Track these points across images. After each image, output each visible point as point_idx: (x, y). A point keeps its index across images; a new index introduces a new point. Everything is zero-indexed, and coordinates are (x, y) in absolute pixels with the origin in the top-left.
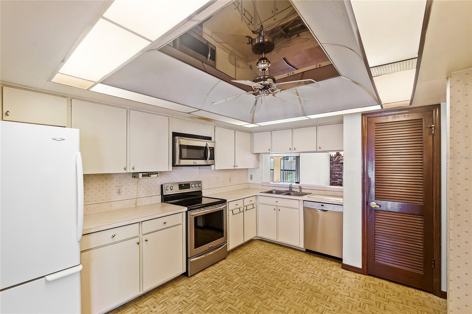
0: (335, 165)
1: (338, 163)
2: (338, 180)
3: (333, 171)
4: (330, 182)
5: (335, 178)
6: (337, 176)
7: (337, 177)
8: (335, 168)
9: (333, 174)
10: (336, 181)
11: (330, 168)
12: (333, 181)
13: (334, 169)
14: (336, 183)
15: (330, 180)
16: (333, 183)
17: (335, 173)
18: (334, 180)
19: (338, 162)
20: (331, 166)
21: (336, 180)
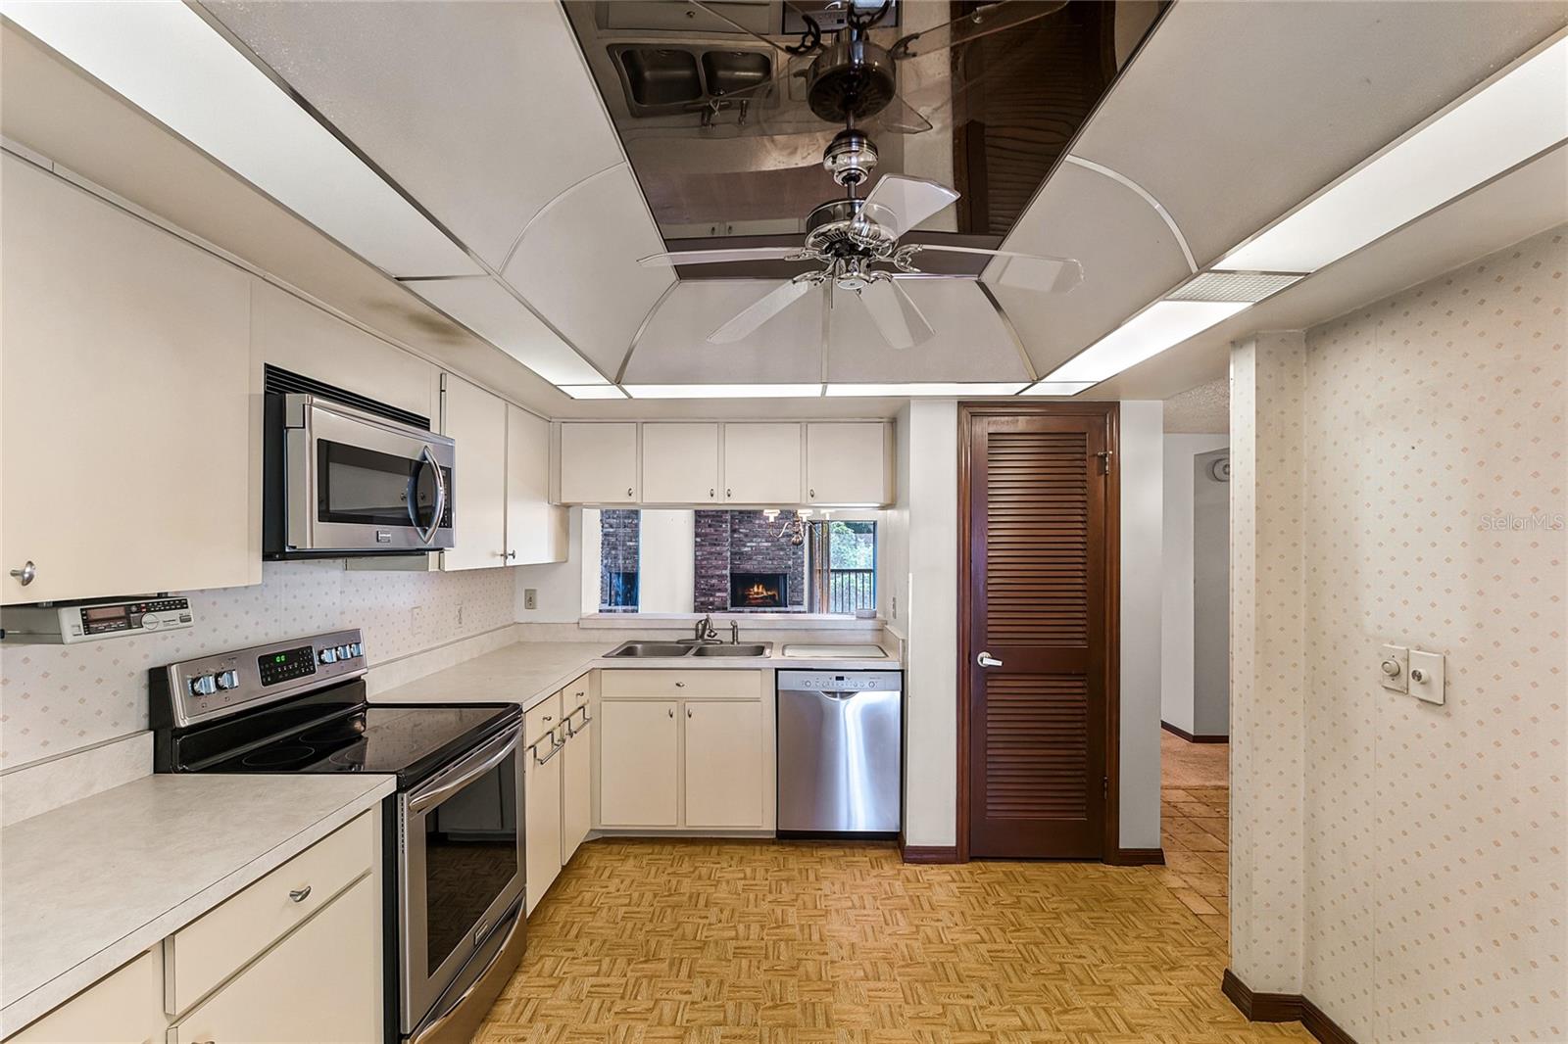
0: (708, 549)
1: (717, 543)
2: (718, 594)
3: (702, 568)
4: (695, 601)
5: (709, 589)
6: (714, 581)
7: (713, 585)
8: (708, 559)
9: (703, 577)
10: (711, 599)
11: (696, 560)
12: (703, 599)
13: (705, 562)
14: (712, 604)
15: (695, 596)
16: (702, 603)
17: (709, 572)
18: (705, 595)
19: (716, 540)
20: (697, 553)
21: (712, 595)
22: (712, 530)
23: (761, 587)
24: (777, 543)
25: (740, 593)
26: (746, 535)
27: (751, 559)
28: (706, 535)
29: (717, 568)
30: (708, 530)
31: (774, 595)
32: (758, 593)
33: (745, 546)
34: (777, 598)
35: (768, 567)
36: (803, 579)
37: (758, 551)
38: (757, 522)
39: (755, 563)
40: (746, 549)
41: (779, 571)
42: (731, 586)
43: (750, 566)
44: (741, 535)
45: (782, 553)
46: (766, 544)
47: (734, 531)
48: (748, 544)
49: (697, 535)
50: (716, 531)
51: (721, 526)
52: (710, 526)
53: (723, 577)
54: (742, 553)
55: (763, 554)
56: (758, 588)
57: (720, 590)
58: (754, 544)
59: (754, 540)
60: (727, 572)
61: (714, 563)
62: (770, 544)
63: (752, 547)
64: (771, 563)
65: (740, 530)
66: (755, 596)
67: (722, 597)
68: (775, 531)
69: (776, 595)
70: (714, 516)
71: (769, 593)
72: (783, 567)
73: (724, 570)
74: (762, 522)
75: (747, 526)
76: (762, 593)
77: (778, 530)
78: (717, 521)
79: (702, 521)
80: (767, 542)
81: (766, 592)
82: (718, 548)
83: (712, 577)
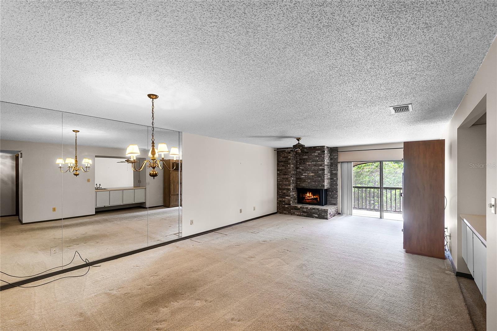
0: (282, 176)
1: (286, 173)
2: (287, 197)
3: (280, 185)
4: (277, 200)
6: (285, 191)
7: (284, 193)
8: (282, 181)
9: (280, 189)
10: (284, 200)
11: (277, 181)
12: (280, 199)
13: (281, 183)
14: (284, 201)
15: (277, 197)
16: (280, 201)
17: (283, 187)
18: (281, 197)
19: (285, 172)
20: (278, 179)
21: (284, 198)
22: (284, 168)
23: (310, 193)
24: (317, 174)
25: (301, 196)
26: (303, 170)
27: (305, 181)
28: (282, 170)
29: (286, 185)
30: (282, 168)
31: (317, 198)
32: (309, 197)
33: (302, 175)
34: (318, 200)
35: (313, 185)
37: (308, 177)
38: (308, 163)
39: (307, 183)
40: (303, 177)
41: (318, 188)
43: (304, 185)
44: (301, 170)
45: (320, 179)
46: (312, 174)
47: (297, 168)
48: (304, 174)
49: (278, 170)
50: (285, 168)
51: (288, 166)
52: (283, 166)
54: (301, 178)
55: (309, 179)
56: (309, 194)
57: (287, 196)
58: (306, 174)
59: (306, 172)
60: (290, 187)
61: (285, 183)
62: (314, 174)
63: (305, 175)
64: (314, 183)
65: (300, 168)
66: (308, 198)
67: (288, 199)
68: (316, 168)
69: (318, 198)
70: (284, 161)
71: (315, 197)
72: (320, 185)
73: (288, 186)
74: (310, 163)
75: (303, 165)
76: (311, 197)
77: (318, 167)
78: (286, 164)
79: (280, 164)
80: (312, 173)
81: (313, 196)
82: (286, 176)
83: (284, 189)
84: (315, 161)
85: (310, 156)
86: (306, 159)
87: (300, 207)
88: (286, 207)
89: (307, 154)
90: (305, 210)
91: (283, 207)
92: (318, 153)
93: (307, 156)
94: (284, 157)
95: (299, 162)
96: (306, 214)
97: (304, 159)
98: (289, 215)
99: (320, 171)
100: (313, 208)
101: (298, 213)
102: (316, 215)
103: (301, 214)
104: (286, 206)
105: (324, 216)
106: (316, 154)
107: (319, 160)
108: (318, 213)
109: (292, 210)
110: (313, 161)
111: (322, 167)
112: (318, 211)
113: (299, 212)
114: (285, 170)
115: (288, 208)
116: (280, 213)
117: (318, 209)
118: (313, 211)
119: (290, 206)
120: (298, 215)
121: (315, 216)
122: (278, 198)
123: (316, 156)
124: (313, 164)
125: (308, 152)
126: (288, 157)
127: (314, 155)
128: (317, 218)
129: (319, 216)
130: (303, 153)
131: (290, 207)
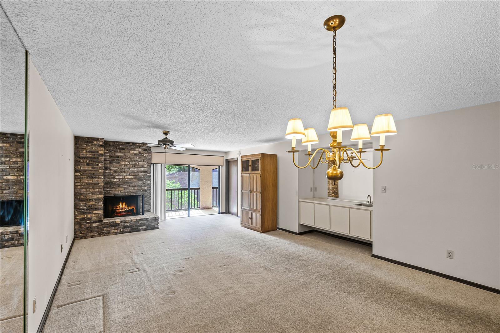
0: (87, 181)
1: (94, 176)
2: (95, 212)
3: (81, 194)
4: (75, 219)
5: (87, 209)
6: (91, 203)
7: (90, 206)
8: (86, 188)
9: (82, 201)
10: (89, 216)
11: (75, 189)
12: (82, 216)
13: (84, 190)
14: (90, 219)
16: (81, 219)
17: (88, 197)
18: (84, 213)
19: (93, 174)
20: (77, 184)
21: (90, 213)
22: (90, 168)
23: (124, 204)
24: (137, 177)
25: (110, 209)
26: (115, 171)
27: (119, 187)
28: (85, 171)
29: (93, 193)
30: (86, 167)
32: (122, 208)
33: (114, 178)
34: (135, 211)
35: (131, 191)
36: (151, 197)
37: (124, 181)
38: (123, 163)
39: (122, 189)
40: (115, 180)
41: (139, 193)
42: (104, 205)
43: (118, 192)
44: (112, 172)
45: (140, 182)
46: (130, 177)
47: (106, 169)
48: (117, 177)
49: (76, 171)
50: (93, 168)
51: (97, 165)
52: (88, 165)
53: (98, 199)
54: (112, 183)
55: (127, 183)
56: (122, 205)
57: (95, 209)
58: (121, 177)
59: (121, 174)
60: (102, 196)
61: (92, 190)
62: (132, 177)
63: (119, 179)
64: (133, 188)
65: (111, 168)
66: (121, 210)
67: (98, 214)
68: (136, 169)
69: (134, 208)
70: (91, 158)
71: (130, 208)
72: (141, 191)
73: (98, 195)
74: (126, 163)
75: (116, 165)
76: (125, 208)
77: (138, 168)
78: (94, 161)
79: (81, 161)
80: (130, 175)
81: (128, 207)
82: (95, 180)
83: (90, 200)
84: (134, 161)
85: (126, 154)
86: (120, 157)
87: (119, 222)
88: (94, 227)
89: (122, 151)
90: (128, 224)
91: (87, 228)
92: (138, 151)
93: (122, 153)
94: (90, 152)
95: (109, 161)
96: (128, 230)
97: (118, 157)
98: (100, 236)
99: (142, 173)
100: (140, 219)
101: (116, 231)
102: (144, 227)
103: (122, 230)
104: (94, 225)
105: (154, 226)
106: (135, 152)
107: (139, 160)
108: (147, 224)
109: (105, 229)
110: (132, 161)
111: (144, 169)
112: (146, 221)
113: (119, 228)
114: (92, 171)
115: (98, 227)
116: (82, 238)
117: (147, 219)
118: (140, 222)
119: (101, 223)
120: (116, 234)
121: (142, 229)
122: (75, 216)
123: (136, 155)
124: (131, 164)
125: (124, 149)
126: (98, 152)
127: (134, 153)
128: (144, 230)
129: (147, 228)
130: (116, 148)
131: (102, 225)
